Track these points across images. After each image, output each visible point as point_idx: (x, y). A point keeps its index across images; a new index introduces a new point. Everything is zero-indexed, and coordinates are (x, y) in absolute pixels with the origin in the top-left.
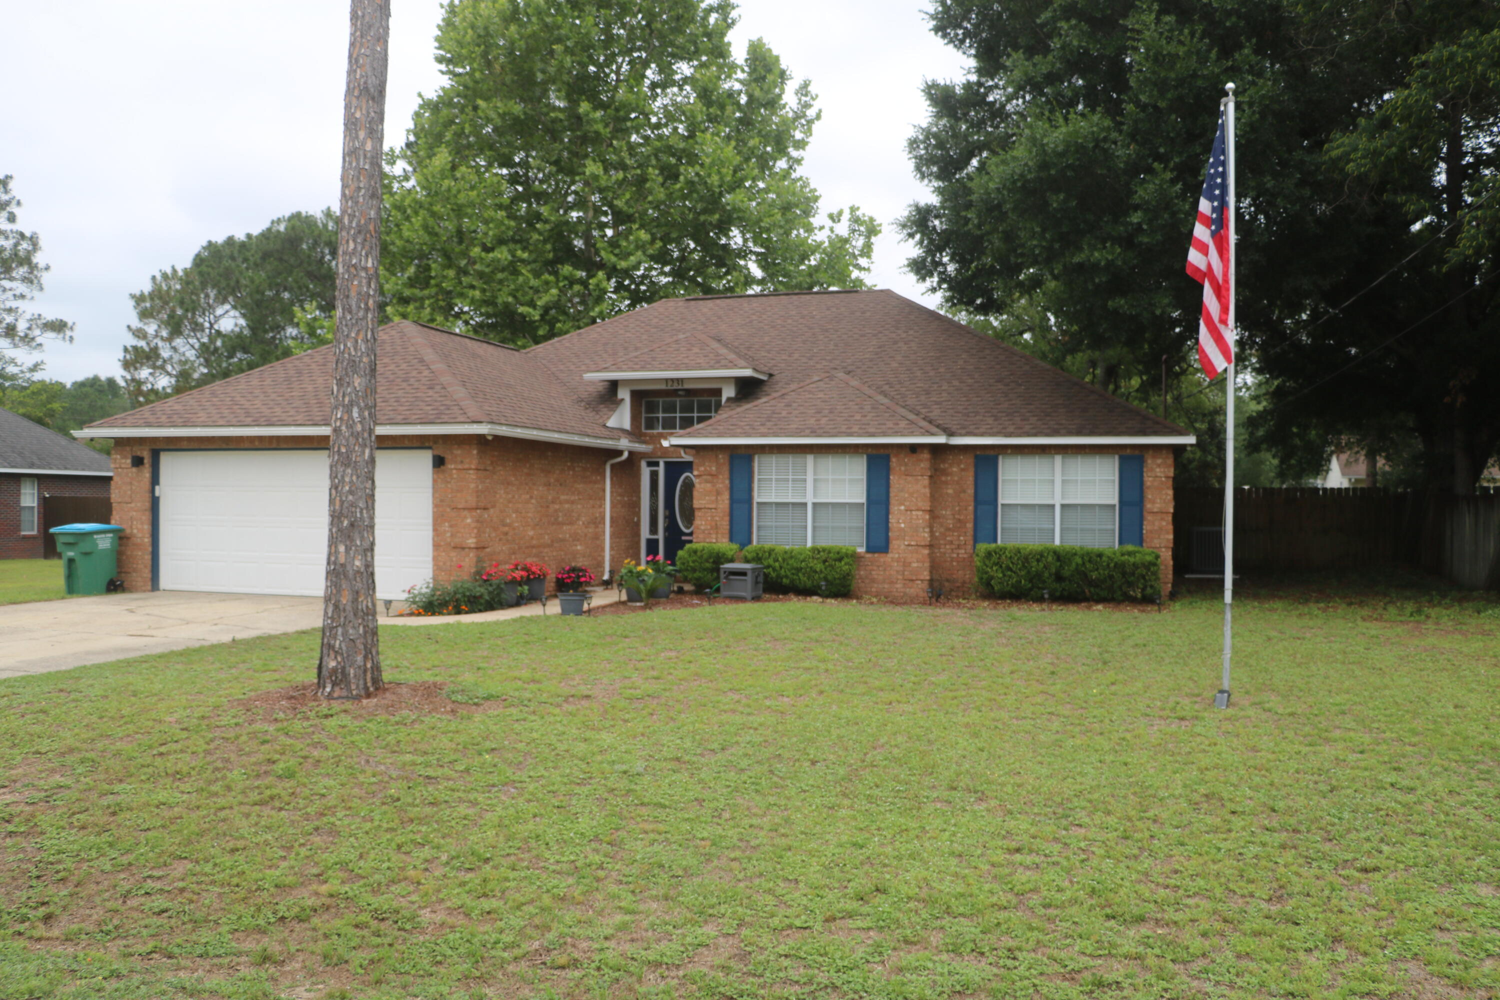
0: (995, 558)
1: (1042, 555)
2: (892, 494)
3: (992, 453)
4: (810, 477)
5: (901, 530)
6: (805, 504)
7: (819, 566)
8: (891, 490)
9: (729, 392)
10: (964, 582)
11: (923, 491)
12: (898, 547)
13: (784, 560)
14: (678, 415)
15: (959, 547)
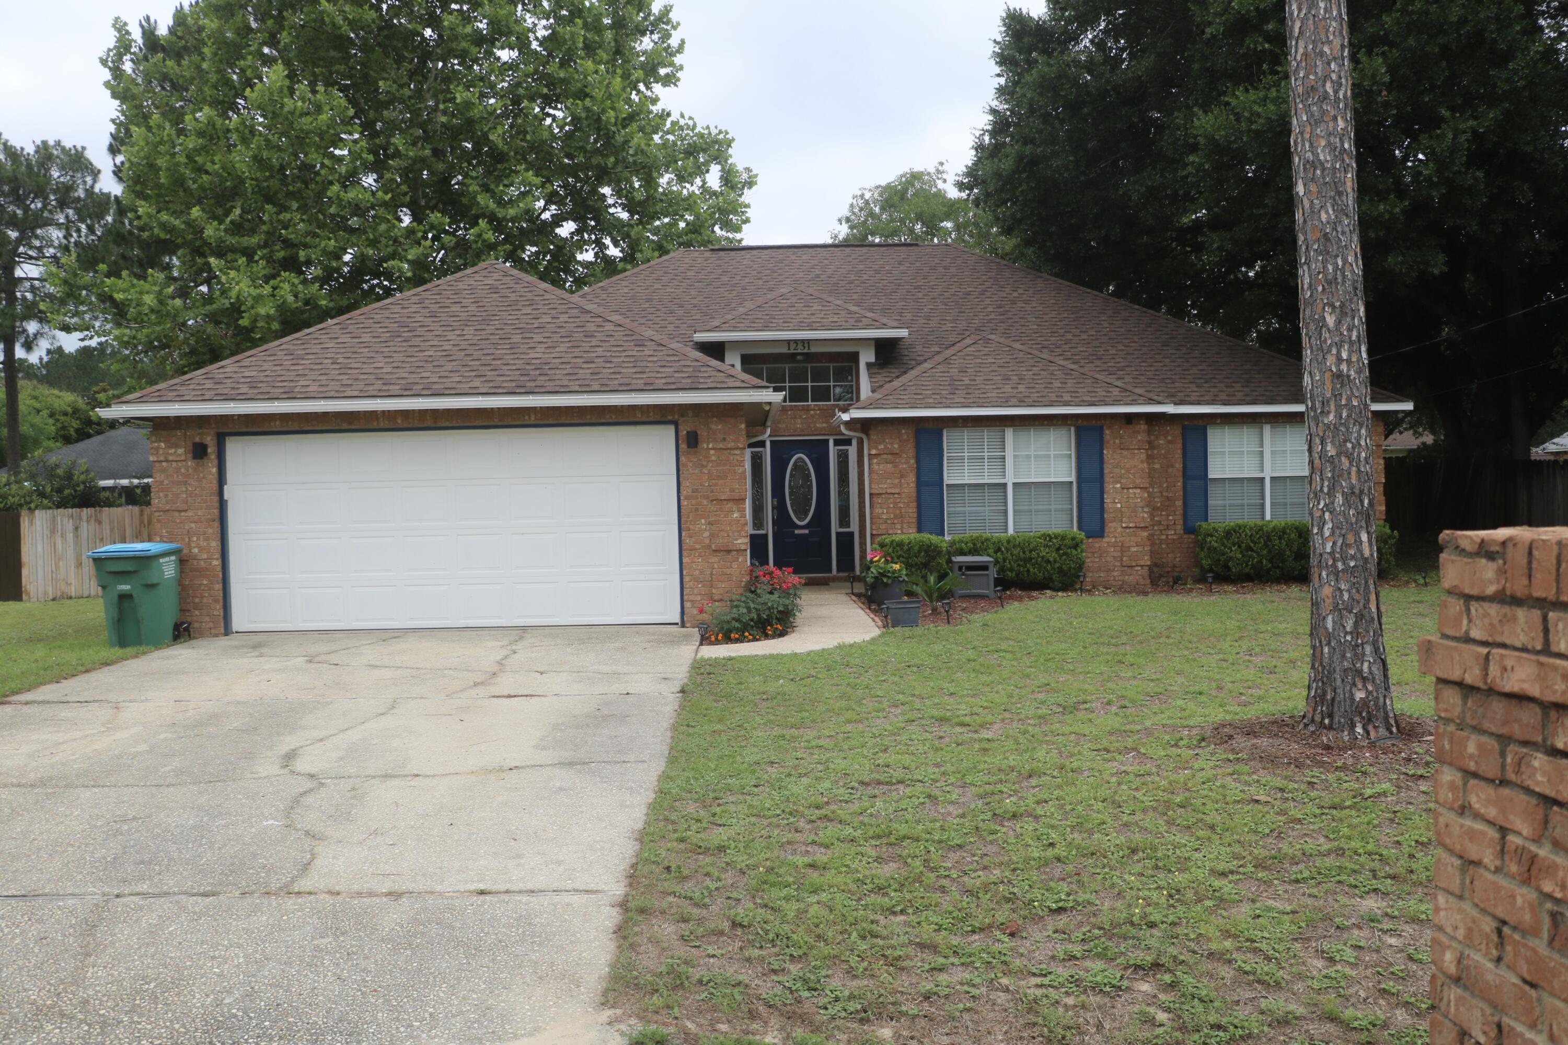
0: (1234, 538)
1: (1284, 532)
2: (1106, 471)
3: (1200, 423)
4: (1009, 454)
5: (1117, 510)
6: (1004, 485)
7: (1053, 556)
8: (1105, 466)
9: (867, 356)
10: (1174, 566)
11: (1141, 466)
12: (1114, 530)
13: (1007, 550)
14: (810, 384)
15: (1168, 527)
